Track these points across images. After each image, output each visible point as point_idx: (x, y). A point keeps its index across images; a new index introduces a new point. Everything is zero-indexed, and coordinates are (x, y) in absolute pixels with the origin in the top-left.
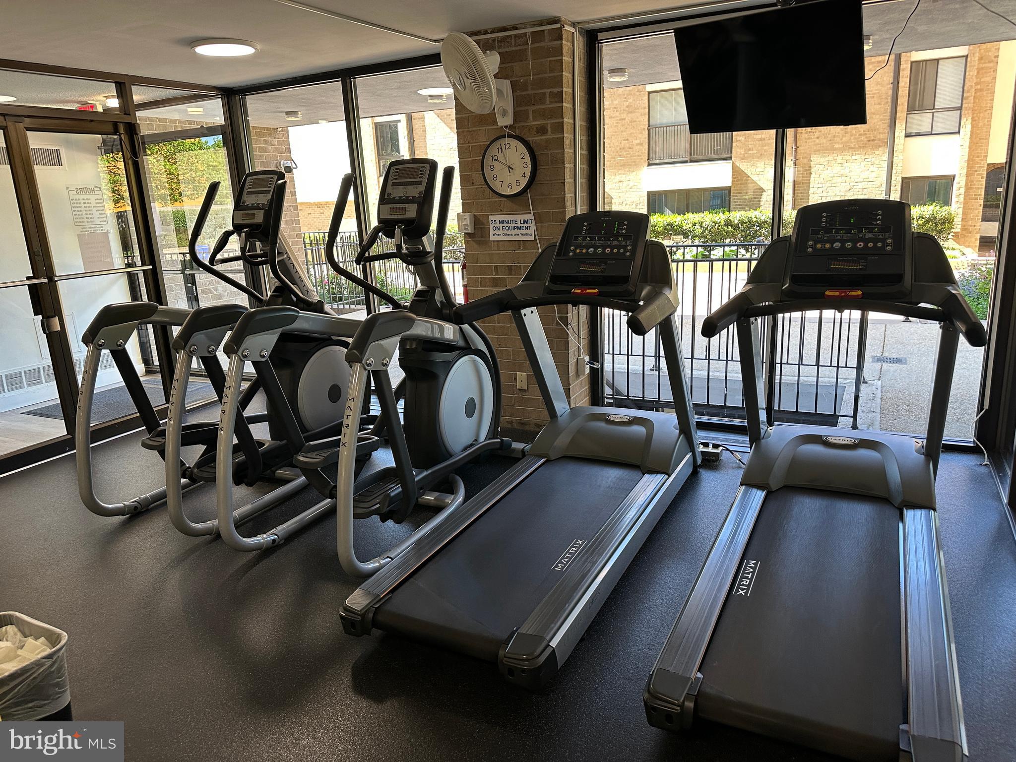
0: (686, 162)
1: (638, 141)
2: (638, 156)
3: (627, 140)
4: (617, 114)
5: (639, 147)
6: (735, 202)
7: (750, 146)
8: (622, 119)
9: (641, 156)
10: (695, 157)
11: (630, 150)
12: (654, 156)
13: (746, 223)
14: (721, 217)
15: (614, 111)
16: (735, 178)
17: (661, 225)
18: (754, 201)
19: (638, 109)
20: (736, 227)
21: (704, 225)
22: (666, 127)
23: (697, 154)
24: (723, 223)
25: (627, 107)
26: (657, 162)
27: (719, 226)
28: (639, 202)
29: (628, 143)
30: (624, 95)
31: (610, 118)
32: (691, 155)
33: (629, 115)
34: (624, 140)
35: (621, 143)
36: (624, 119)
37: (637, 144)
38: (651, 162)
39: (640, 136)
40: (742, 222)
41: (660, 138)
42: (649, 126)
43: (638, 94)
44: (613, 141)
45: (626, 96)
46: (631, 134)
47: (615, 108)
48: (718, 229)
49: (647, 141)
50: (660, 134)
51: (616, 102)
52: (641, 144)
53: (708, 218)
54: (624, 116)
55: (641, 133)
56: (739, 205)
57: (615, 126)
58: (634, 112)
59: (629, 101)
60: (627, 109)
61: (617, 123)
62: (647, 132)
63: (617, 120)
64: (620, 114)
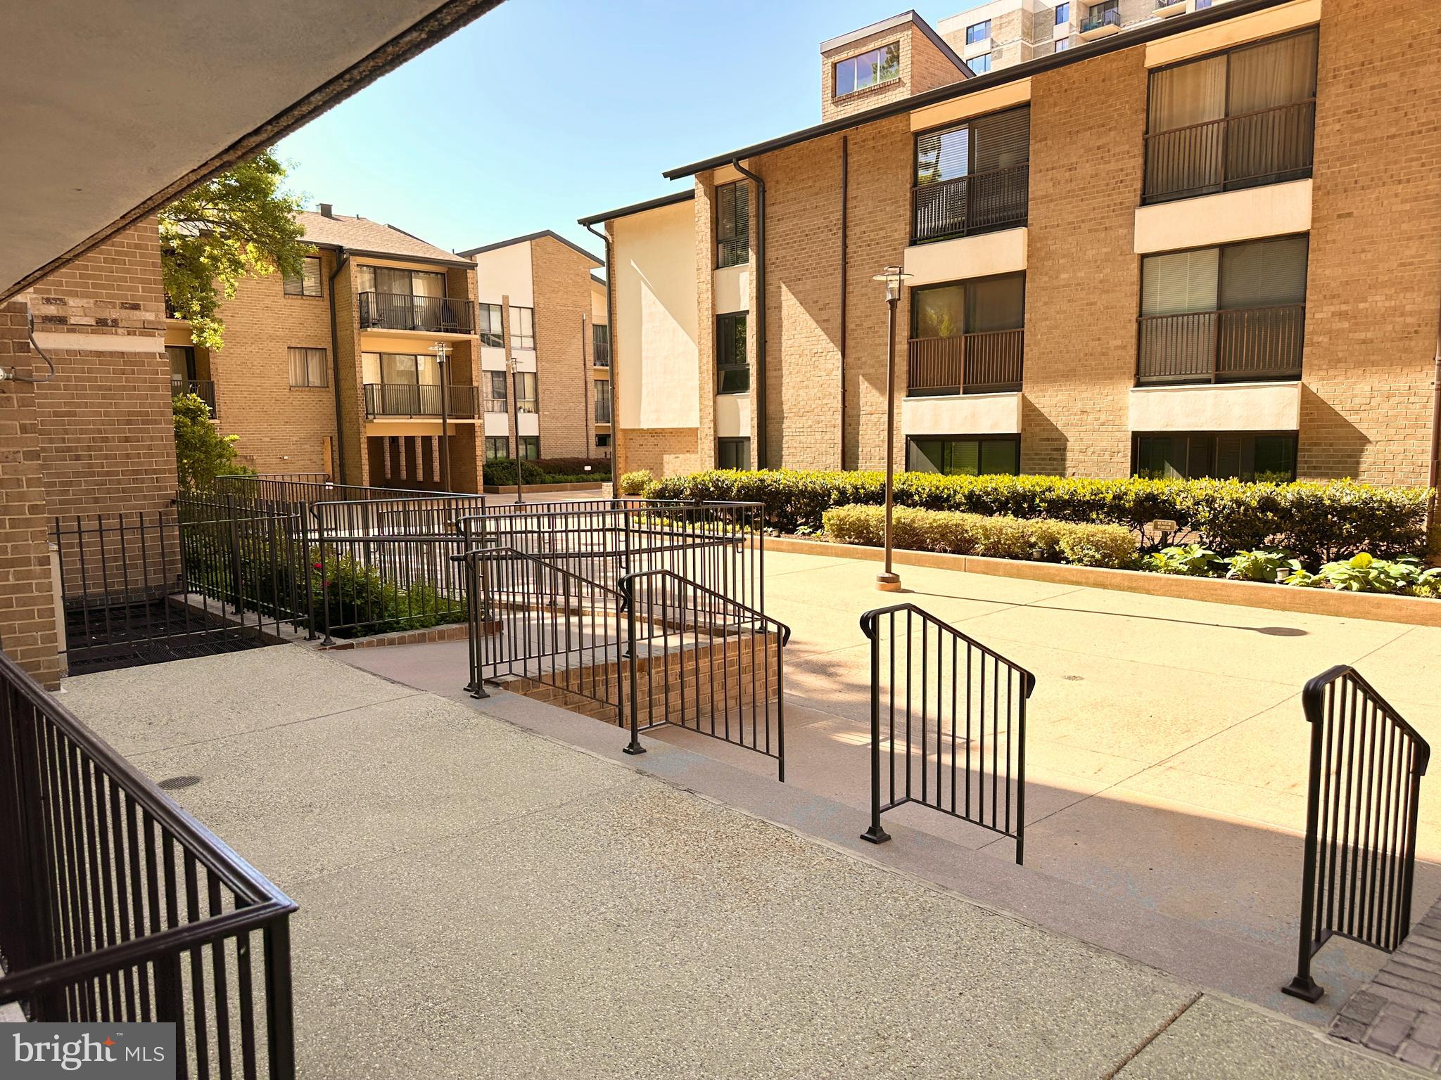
0: (1208, 381)
1: (1119, 342)
2: (1118, 368)
3: (1099, 339)
4: (1083, 294)
5: (1119, 352)
6: (1306, 462)
7: (1340, 355)
8: (1091, 304)
9: (1122, 368)
10: (1226, 373)
11: (1103, 358)
12: (1147, 369)
13: (1308, 507)
14: (1254, 491)
15: (1077, 290)
16: (1307, 414)
17: (1131, 496)
18: (1346, 462)
19: (1121, 285)
20: (1284, 514)
21: (1216, 506)
22: (1172, 316)
23: (1229, 367)
24: (1254, 504)
25: (1101, 282)
26: (1154, 379)
27: (1246, 510)
28: (1116, 450)
29: (1099, 345)
30: (1096, 261)
31: (1069, 301)
32: (1217, 369)
33: (1104, 296)
34: (1093, 340)
35: (1087, 345)
36: (1095, 303)
37: (1117, 348)
38: (1143, 379)
39: (1123, 332)
40: (1299, 503)
41: (1159, 338)
42: (1140, 315)
43: (1120, 258)
44: (1074, 341)
45: (1099, 262)
46: (1107, 329)
47: (1079, 284)
48: (1245, 515)
49: (1134, 341)
50: (1159, 330)
51: (1080, 274)
52: (1124, 347)
53: (1230, 490)
54: (1093, 298)
55: (1124, 327)
56: (1315, 468)
57: (1078, 316)
58: (1113, 291)
59: (1104, 271)
60: (1100, 286)
61: (1082, 310)
62: (1134, 326)
63: (1083, 305)
64: (1087, 294)
